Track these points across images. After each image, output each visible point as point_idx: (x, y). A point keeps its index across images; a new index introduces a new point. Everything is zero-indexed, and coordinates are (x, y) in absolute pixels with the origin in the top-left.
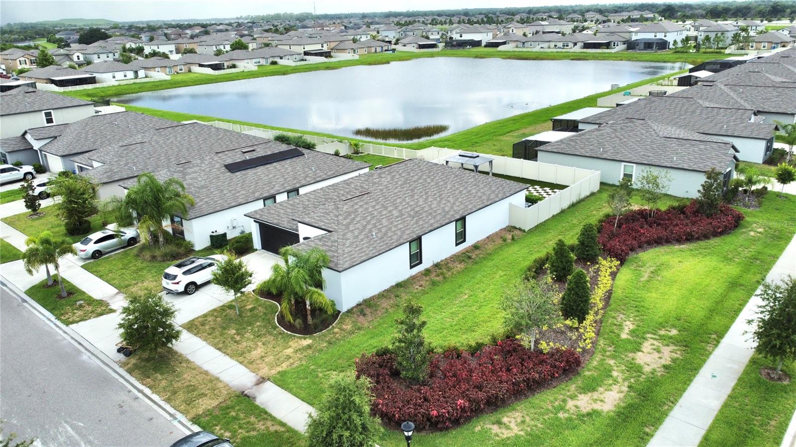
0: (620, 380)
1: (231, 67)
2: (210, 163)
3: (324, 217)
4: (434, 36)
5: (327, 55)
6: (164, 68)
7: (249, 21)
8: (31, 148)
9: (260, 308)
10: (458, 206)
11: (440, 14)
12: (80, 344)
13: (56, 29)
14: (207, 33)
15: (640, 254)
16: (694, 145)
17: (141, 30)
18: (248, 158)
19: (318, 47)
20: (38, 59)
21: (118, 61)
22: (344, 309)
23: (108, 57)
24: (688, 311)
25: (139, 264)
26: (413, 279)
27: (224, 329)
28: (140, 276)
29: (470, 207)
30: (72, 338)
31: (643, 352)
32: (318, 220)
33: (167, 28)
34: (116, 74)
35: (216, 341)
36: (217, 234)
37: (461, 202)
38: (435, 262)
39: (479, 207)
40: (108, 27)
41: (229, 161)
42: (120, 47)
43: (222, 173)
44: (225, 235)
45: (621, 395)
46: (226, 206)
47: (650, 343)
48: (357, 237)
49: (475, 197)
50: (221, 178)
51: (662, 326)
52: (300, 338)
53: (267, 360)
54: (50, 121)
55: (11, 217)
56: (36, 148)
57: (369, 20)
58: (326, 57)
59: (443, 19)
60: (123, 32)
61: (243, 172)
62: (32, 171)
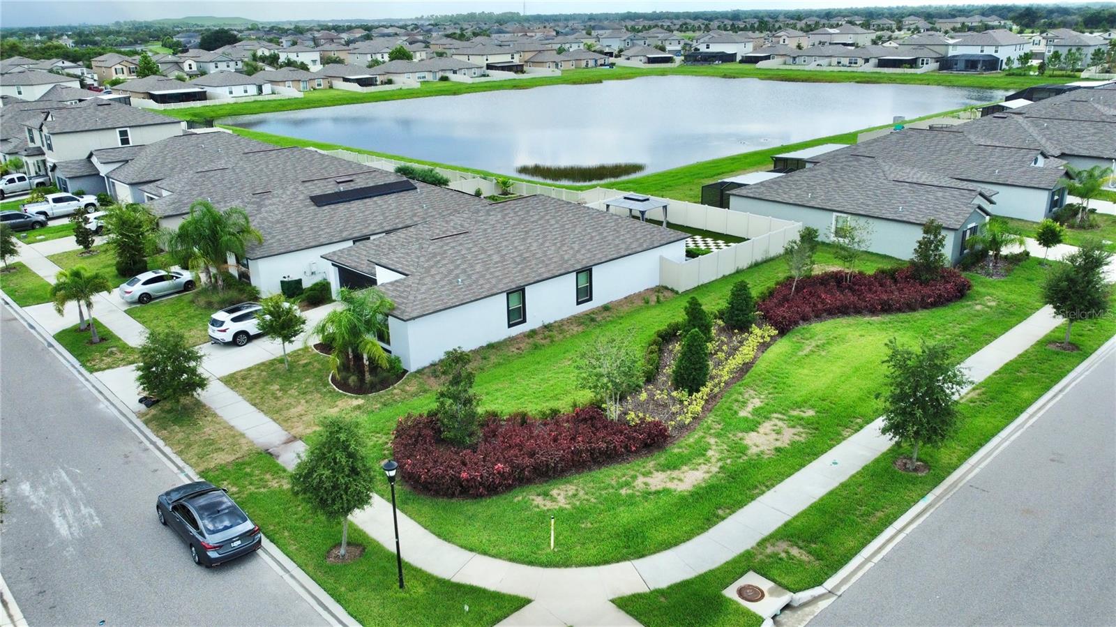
0: (714, 460)
1: (386, 83)
2: (294, 193)
3: (404, 258)
4: (672, 47)
5: (518, 69)
6: (296, 83)
7: (432, 22)
8: (97, 174)
9: (316, 364)
10: (583, 255)
11: (696, 16)
12: (101, 392)
13: (176, 29)
14: (368, 37)
15: (813, 325)
16: (930, 192)
17: (284, 32)
18: (342, 189)
19: (507, 58)
20: (138, 68)
21: (241, 72)
22: (413, 367)
23: (228, 66)
24: (840, 391)
25: (192, 311)
26: (511, 341)
27: (267, 383)
28: (190, 324)
29: (599, 256)
30: (94, 386)
31: (758, 432)
32: (397, 262)
33: (319, 31)
34: (234, 89)
35: (254, 396)
36: (290, 279)
37: (589, 250)
38: (546, 323)
39: (611, 257)
40: (243, 28)
41: (318, 192)
42: (249, 54)
43: (306, 206)
44: (299, 282)
45: (707, 476)
46: (303, 245)
47: (772, 423)
48: (437, 282)
49: (609, 244)
50: (303, 212)
51: (798, 405)
52: (351, 397)
53: (305, 418)
54: (125, 141)
55: (59, 255)
56: (102, 174)
57: (592, 24)
58: (516, 72)
59: (696, 23)
60: (261, 35)
61: (333, 206)
62: (95, 202)
